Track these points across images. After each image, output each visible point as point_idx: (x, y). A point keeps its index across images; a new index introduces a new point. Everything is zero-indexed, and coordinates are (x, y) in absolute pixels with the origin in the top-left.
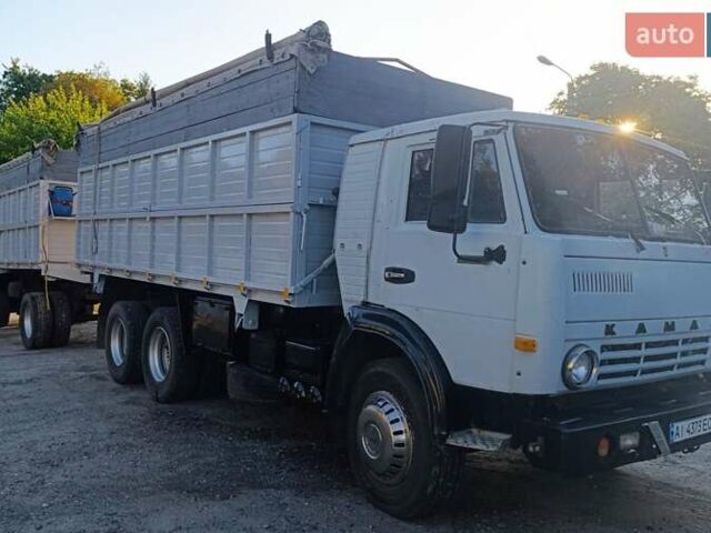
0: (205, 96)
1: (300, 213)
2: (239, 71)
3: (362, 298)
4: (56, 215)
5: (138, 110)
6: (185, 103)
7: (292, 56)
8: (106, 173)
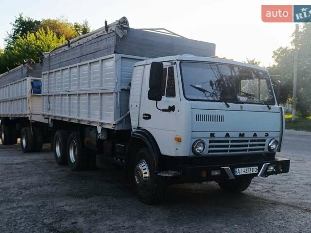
0: (87, 44)
1: (117, 93)
2: (97, 35)
3: (137, 126)
4: (34, 93)
5: (63, 48)
6: (79, 47)
7: (113, 31)
8: (53, 75)
